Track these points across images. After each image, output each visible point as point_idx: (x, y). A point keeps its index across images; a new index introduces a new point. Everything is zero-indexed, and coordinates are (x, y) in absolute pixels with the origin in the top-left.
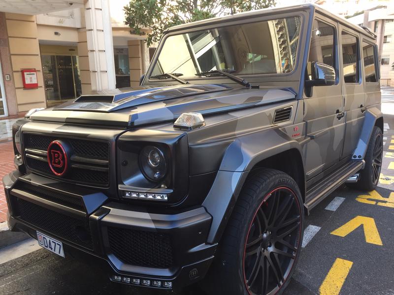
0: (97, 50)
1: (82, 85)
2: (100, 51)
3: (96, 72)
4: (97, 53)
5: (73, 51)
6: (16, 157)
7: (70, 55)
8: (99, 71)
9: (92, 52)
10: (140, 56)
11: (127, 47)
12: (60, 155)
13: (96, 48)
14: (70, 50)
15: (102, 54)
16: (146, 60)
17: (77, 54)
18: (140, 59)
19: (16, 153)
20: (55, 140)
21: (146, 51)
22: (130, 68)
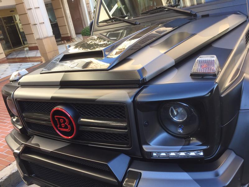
0: (33, 8)
1: (26, 36)
2: (35, 8)
3: (36, 24)
4: (34, 10)
5: (14, 12)
6: (12, 119)
7: (12, 15)
8: (38, 23)
9: (30, 10)
10: (62, 7)
11: (51, 2)
12: (67, 120)
13: (32, 6)
14: (11, 11)
15: (37, 10)
16: (67, 9)
17: (17, 13)
18: (62, 9)
19: (12, 115)
20: (56, 106)
21: (65, 3)
22: (56, 17)
